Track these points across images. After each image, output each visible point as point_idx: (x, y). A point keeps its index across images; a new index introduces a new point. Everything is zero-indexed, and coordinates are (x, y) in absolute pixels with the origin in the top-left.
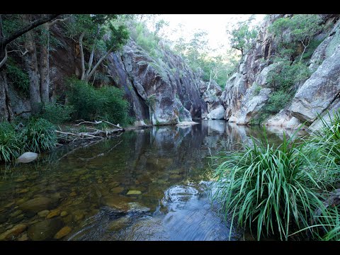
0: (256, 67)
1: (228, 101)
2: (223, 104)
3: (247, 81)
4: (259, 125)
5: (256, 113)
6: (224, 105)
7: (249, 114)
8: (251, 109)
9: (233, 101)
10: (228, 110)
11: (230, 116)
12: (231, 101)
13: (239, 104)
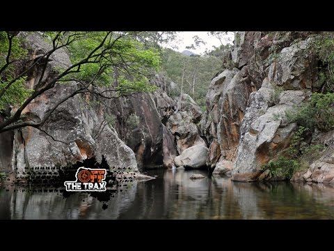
0: (267, 48)
1: (213, 128)
2: (204, 138)
3: (248, 82)
4: (287, 180)
5: (280, 146)
6: (207, 137)
7: (263, 150)
8: (267, 136)
9: (222, 125)
10: (214, 146)
11: (217, 159)
12: (219, 126)
13: (234, 130)
